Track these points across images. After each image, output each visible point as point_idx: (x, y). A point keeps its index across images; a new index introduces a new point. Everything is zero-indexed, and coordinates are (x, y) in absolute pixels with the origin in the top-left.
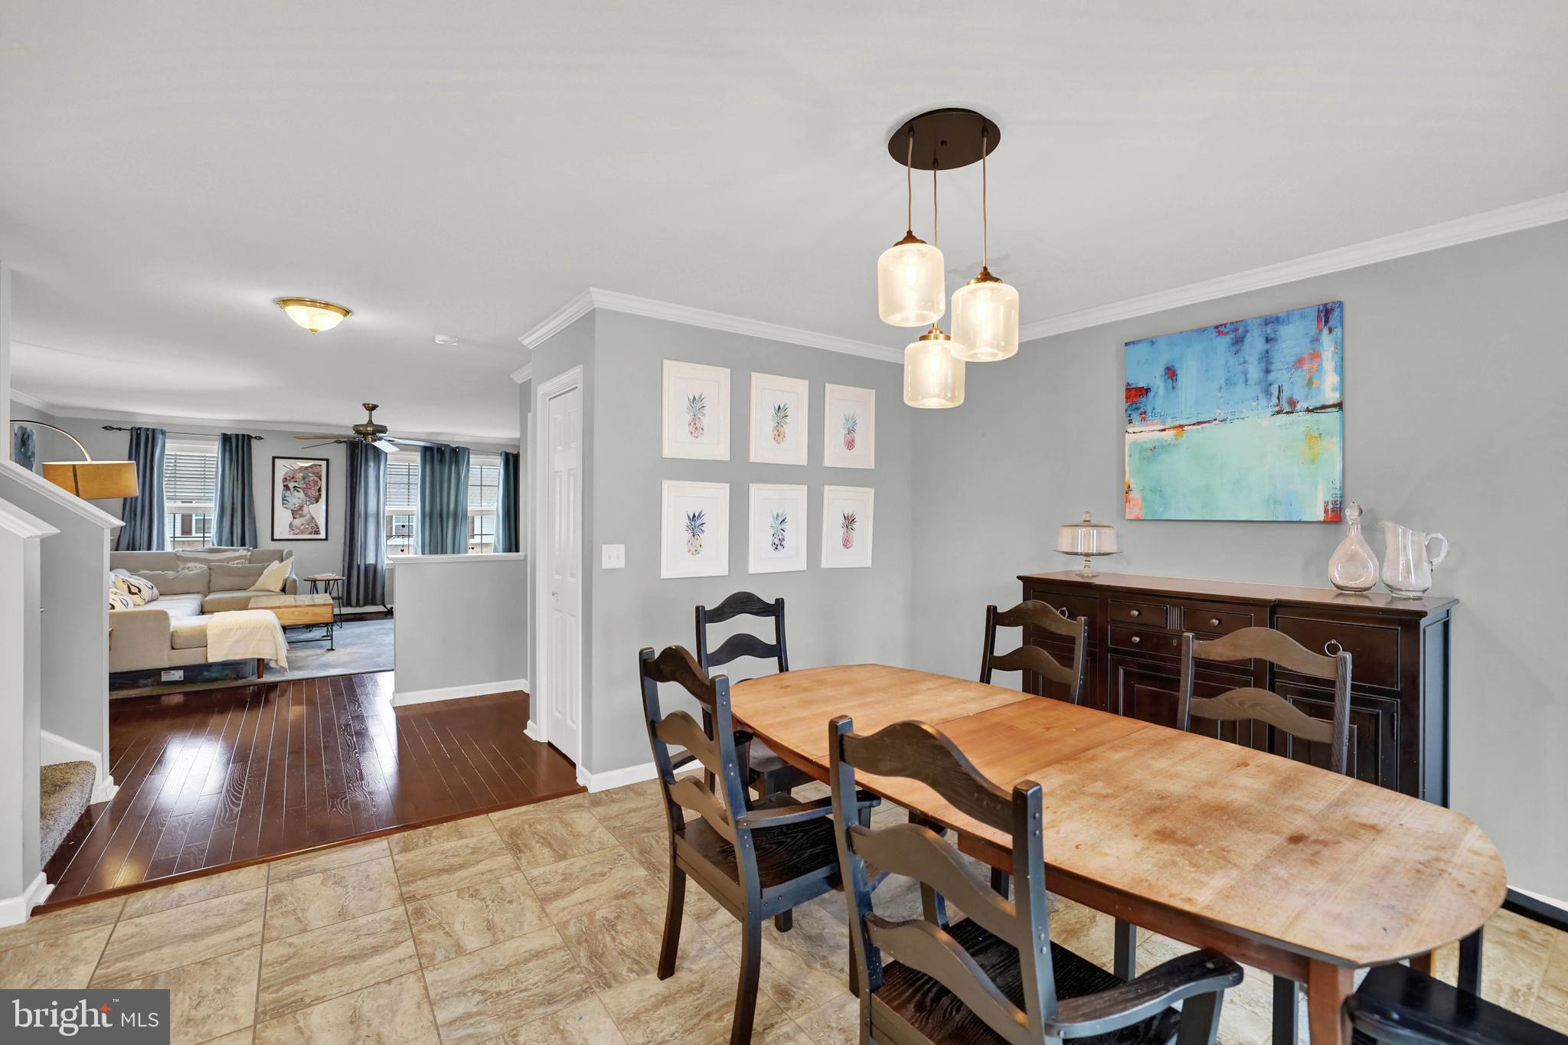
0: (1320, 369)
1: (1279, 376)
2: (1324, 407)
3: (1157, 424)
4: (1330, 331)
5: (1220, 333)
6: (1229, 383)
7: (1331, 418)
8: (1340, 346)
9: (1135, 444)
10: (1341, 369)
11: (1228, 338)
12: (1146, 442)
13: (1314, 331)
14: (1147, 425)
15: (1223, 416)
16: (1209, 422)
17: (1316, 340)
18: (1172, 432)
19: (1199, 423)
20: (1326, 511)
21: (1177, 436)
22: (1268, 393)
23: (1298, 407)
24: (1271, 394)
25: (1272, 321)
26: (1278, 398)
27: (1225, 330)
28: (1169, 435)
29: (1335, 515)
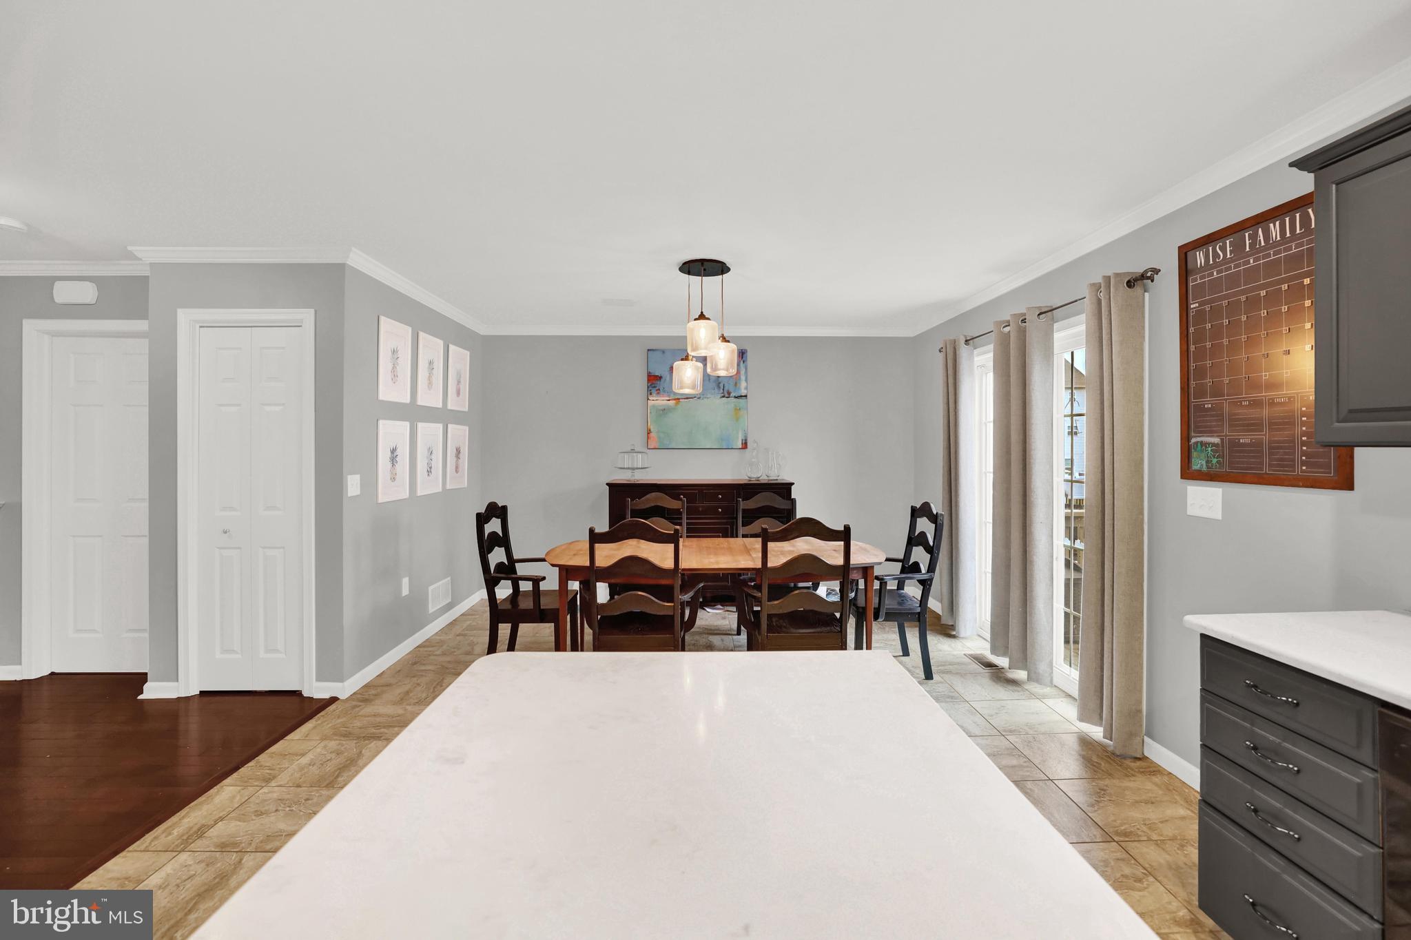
0: (740, 379)
1: (723, 380)
2: (741, 396)
3: (665, 397)
4: (743, 362)
7: (742, 401)
8: (746, 369)
9: (653, 406)
10: (746, 380)
12: (659, 406)
14: (660, 397)
16: (692, 398)
17: (737, 365)
18: (674, 402)
19: (687, 399)
20: (743, 443)
21: (677, 404)
22: (719, 387)
26: (723, 390)
28: (672, 403)
29: (745, 445)
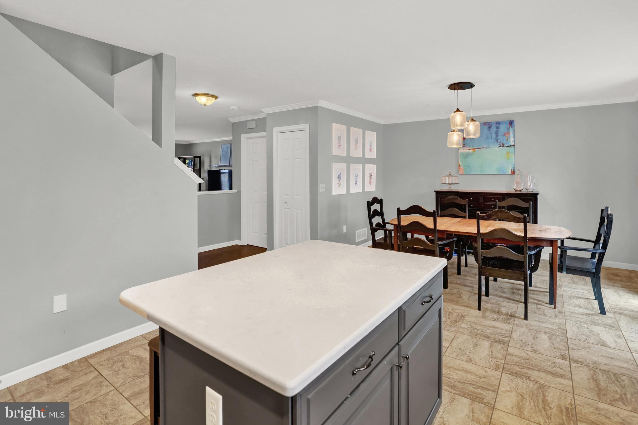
0: (510, 136)
1: (500, 137)
2: (511, 146)
3: (468, 148)
4: (512, 127)
5: (485, 125)
6: (487, 138)
7: (512, 148)
8: (514, 131)
9: (462, 153)
10: (514, 137)
11: (487, 126)
12: (465, 153)
13: (508, 127)
14: (465, 148)
15: (486, 147)
16: (482, 148)
17: (509, 129)
18: (472, 150)
19: (479, 148)
20: (511, 172)
21: (473, 152)
22: (497, 142)
23: (505, 145)
24: (498, 142)
25: (498, 123)
26: (500, 143)
27: (486, 124)
28: (471, 151)
29: (513, 172)
